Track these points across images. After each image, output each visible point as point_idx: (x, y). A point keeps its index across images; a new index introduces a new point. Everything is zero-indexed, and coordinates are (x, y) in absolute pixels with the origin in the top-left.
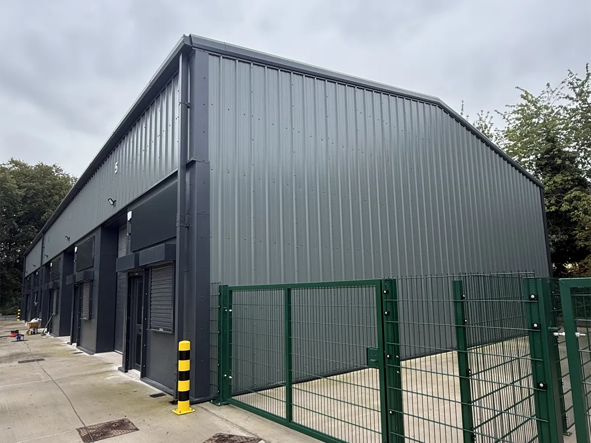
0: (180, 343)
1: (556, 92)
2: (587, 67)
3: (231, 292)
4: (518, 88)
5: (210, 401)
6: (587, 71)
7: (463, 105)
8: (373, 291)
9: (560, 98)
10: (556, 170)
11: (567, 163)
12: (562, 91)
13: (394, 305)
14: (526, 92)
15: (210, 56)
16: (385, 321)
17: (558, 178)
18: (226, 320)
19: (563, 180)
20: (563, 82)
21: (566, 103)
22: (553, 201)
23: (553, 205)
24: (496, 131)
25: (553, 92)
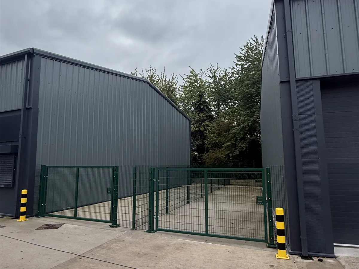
0: (22, 191)
1: (205, 73)
2: (217, 65)
3: (48, 168)
4: (190, 67)
5: (33, 216)
6: (217, 67)
7: (164, 69)
8: (111, 170)
9: (206, 76)
10: (202, 110)
11: (205, 108)
12: (207, 73)
13: (117, 174)
14: (193, 70)
15: (42, 58)
16: (114, 179)
17: (201, 115)
18: (44, 180)
19: (203, 116)
20: (207, 70)
21: (209, 79)
22: (197, 126)
23: (198, 127)
24: (179, 85)
25: (203, 73)
